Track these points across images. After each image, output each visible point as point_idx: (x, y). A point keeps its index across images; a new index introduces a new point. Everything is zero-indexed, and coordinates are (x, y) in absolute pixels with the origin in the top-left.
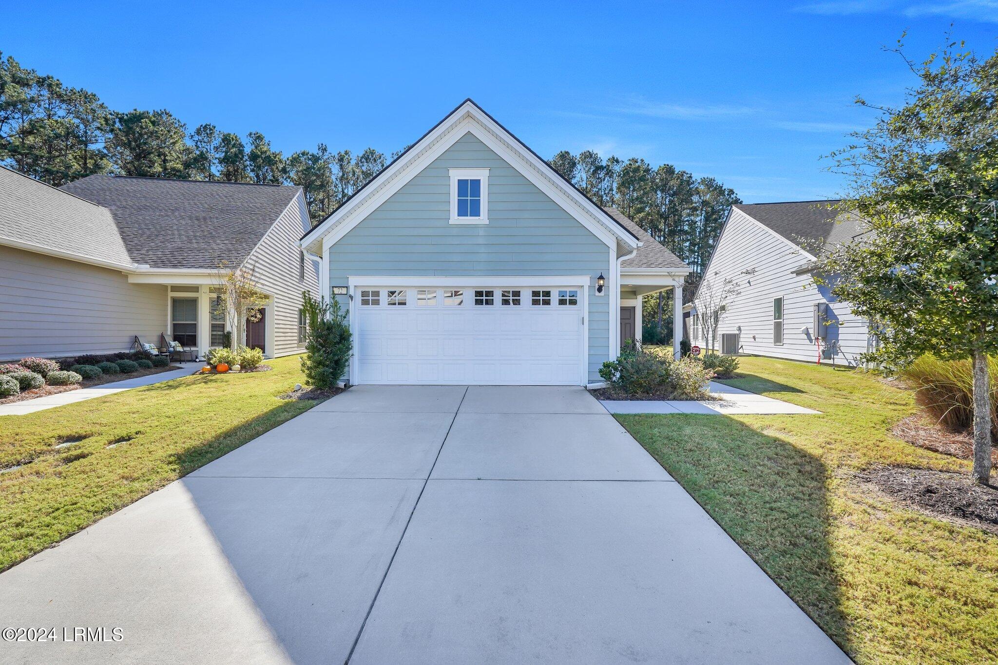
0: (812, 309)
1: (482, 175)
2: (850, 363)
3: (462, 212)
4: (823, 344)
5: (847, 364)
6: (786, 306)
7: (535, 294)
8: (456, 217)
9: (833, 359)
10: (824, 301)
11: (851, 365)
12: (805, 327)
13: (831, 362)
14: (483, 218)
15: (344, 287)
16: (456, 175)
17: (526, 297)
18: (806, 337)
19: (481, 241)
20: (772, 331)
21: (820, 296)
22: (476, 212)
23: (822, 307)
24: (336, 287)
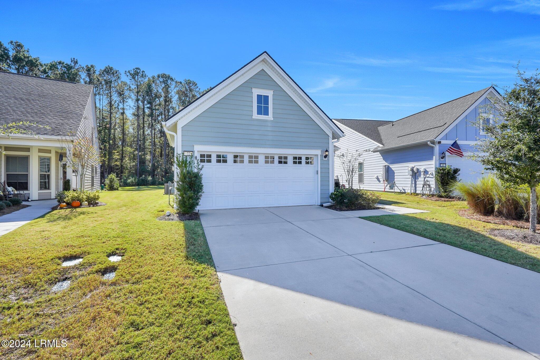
0: (382, 167)
1: (269, 93)
2: (401, 191)
3: (259, 113)
4: (386, 183)
5: (400, 191)
6: (365, 166)
7: (295, 158)
8: (256, 115)
9: (394, 189)
10: (387, 164)
11: (401, 192)
12: (376, 176)
13: (393, 190)
14: (270, 117)
15: (191, 151)
16: (256, 92)
17: (290, 160)
18: (377, 180)
19: (269, 129)
20: (358, 178)
21: (384, 162)
22: (266, 113)
23: (387, 167)
24: (186, 151)
